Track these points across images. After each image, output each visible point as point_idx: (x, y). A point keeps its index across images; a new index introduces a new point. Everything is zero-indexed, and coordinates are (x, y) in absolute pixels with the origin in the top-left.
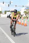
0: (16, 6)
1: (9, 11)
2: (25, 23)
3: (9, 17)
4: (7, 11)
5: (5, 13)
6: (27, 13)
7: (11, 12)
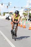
0: (15, 7)
2: (24, 25)
3: (8, 18)
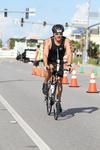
0: (45, 24)
1: (22, 40)
3: (23, 57)
4: (18, 40)
5: (12, 46)
6: (79, 47)
7: (29, 41)
